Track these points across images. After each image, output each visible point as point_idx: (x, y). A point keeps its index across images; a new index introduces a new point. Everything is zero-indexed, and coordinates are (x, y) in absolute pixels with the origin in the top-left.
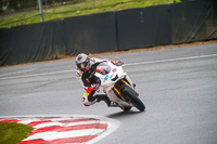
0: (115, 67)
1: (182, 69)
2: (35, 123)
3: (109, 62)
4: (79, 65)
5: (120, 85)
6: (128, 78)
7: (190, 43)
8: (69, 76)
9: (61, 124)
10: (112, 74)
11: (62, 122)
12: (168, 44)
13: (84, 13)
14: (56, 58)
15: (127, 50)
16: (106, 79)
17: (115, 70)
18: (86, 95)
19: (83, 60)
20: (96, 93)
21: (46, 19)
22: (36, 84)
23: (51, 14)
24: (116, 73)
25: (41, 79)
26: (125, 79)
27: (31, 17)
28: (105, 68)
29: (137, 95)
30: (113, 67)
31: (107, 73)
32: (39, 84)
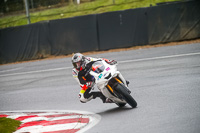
0: (108, 66)
1: (158, 67)
2: (23, 118)
3: (103, 61)
4: (75, 64)
5: (113, 82)
6: (121, 76)
7: (165, 43)
8: (54, 74)
9: (46, 119)
10: (105, 73)
11: (48, 116)
12: (145, 45)
13: (68, 16)
14: (42, 58)
15: (107, 50)
16: (100, 77)
17: (108, 69)
18: (82, 92)
19: (79, 59)
20: (92, 91)
21: (33, 22)
22: (23, 82)
23: (37, 17)
24: (109, 71)
25: (27, 77)
26: (118, 77)
27: (19, 20)
28: (100, 66)
29: (129, 92)
30: (107, 65)
31: (101, 71)
32: (26, 81)
